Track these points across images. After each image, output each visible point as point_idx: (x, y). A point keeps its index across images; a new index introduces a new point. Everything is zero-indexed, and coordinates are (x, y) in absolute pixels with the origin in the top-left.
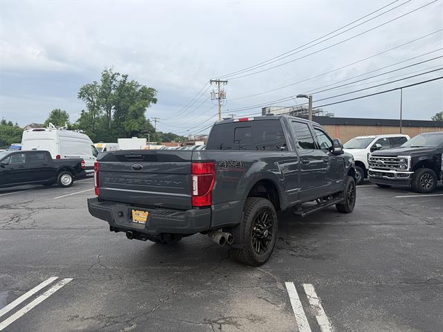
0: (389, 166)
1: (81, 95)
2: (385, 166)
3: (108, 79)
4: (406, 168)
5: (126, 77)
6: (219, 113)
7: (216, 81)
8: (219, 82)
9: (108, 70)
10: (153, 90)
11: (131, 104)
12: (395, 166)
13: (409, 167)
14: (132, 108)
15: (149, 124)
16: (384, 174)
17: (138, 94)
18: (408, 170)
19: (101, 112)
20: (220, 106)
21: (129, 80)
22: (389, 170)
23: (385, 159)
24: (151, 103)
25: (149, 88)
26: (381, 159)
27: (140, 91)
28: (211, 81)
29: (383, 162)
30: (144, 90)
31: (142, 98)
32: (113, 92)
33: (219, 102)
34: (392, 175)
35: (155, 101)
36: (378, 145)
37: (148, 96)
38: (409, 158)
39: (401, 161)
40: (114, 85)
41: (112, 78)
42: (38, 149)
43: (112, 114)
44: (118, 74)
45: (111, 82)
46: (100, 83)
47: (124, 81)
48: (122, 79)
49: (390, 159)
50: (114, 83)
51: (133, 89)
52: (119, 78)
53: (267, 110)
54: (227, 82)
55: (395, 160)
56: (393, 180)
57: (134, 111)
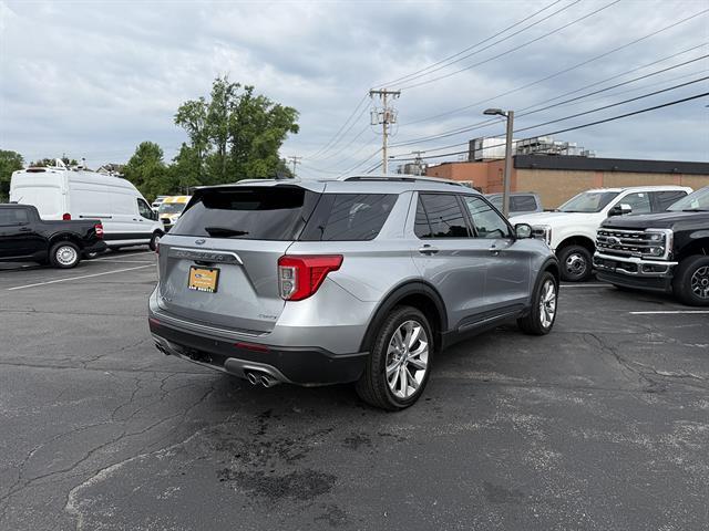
0: (630, 249)
1: (180, 119)
2: (621, 248)
3: (221, 92)
4: (662, 254)
5: (250, 89)
6: (384, 148)
7: (380, 93)
8: (385, 93)
9: (222, 78)
10: (293, 111)
11: (258, 134)
12: (639, 250)
13: (668, 251)
14: (258, 141)
15: (283, 167)
16: (619, 264)
17: (267, 117)
18: (665, 258)
19: (210, 147)
20: (386, 135)
21: (255, 95)
22: (628, 256)
23: (622, 235)
24: (289, 133)
25: (287, 108)
26: (615, 234)
27: (271, 112)
28: (372, 93)
29: (618, 240)
30: (278, 110)
31: (275, 125)
32: (229, 113)
33: (385, 128)
34: (633, 267)
35: (295, 129)
36: (625, 207)
37: (283, 121)
38: (669, 233)
39: (654, 238)
40: (232, 104)
41: (229, 90)
42: (20, 203)
43: (228, 150)
44: (238, 85)
45: (227, 99)
46: (209, 100)
47: (248, 97)
48: (245, 92)
49: (631, 235)
50: (231, 99)
51: (261, 109)
52: (240, 92)
53: (477, 144)
54: (399, 93)
55: (641, 236)
56: (634, 277)
57: (261, 146)
